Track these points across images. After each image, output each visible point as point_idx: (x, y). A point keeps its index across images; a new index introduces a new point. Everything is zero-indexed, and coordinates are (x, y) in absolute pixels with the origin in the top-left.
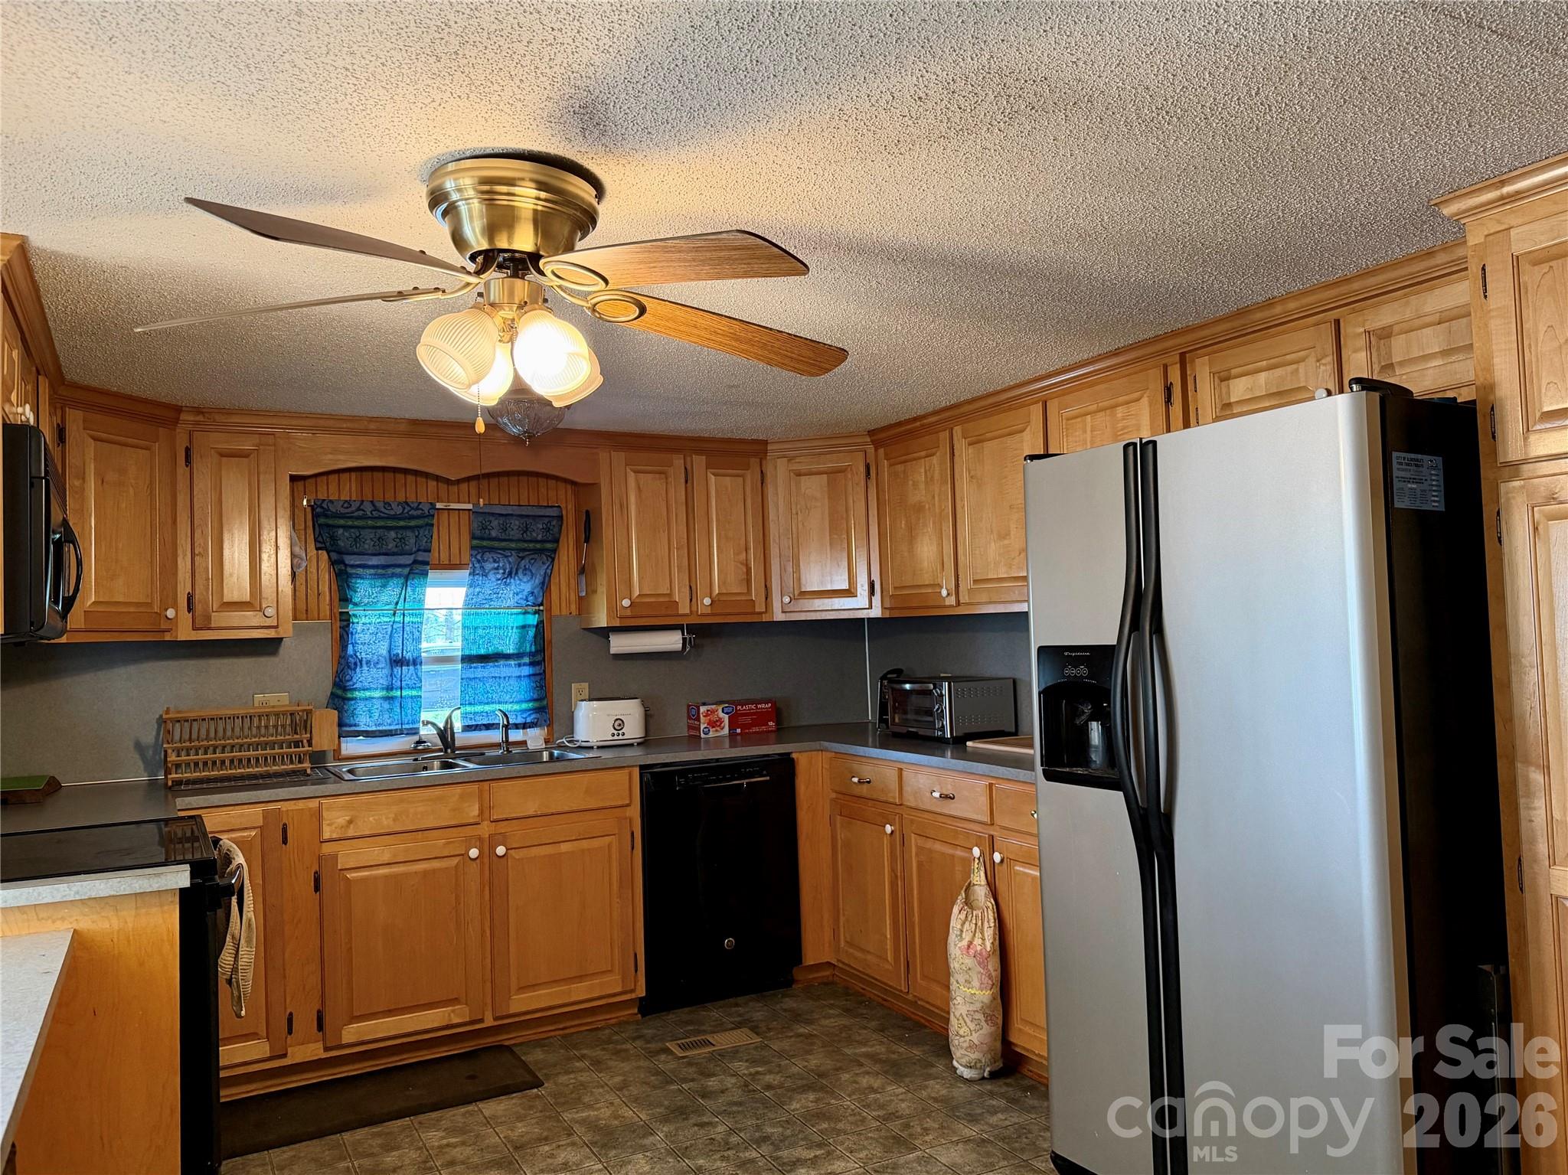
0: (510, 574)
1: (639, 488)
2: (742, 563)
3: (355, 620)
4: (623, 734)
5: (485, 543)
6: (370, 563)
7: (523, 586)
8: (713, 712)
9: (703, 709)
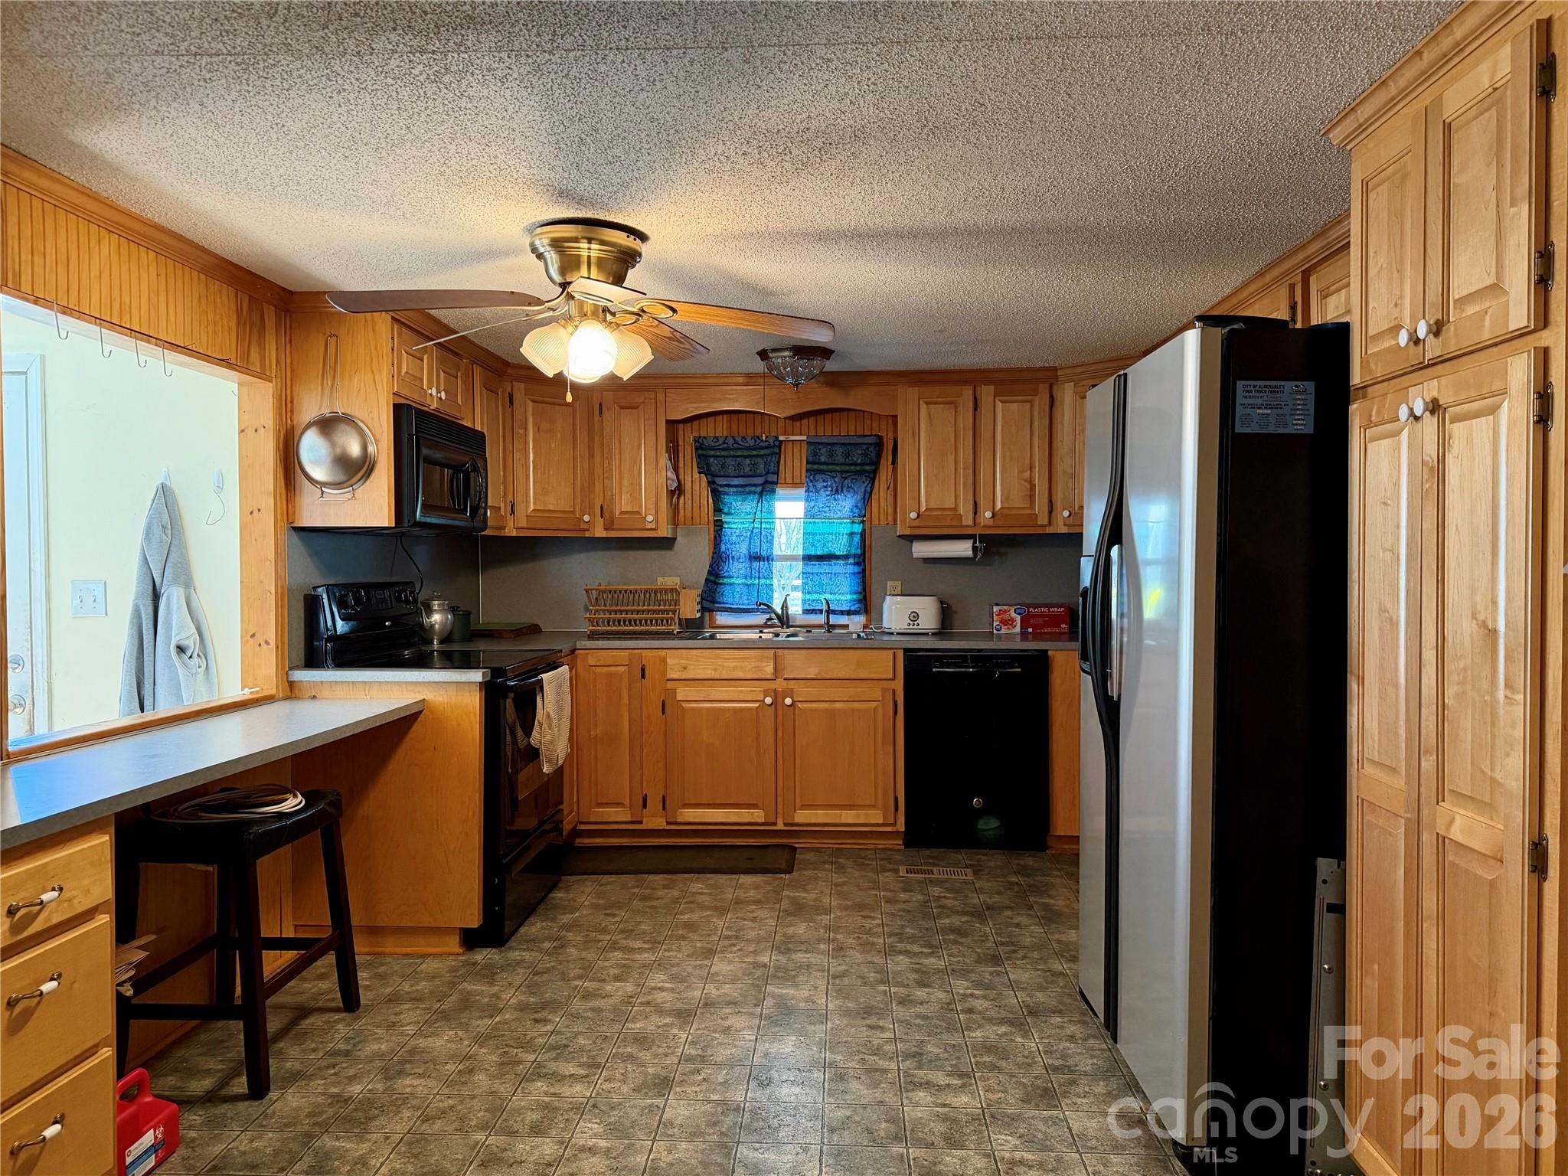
0: (837, 491)
1: (930, 416)
2: (1026, 481)
3: (726, 526)
4: (918, 625)
5: (816, 467)
6: (733, 483)
7: (847, 503)
8: (1005, 612)
9: (996, 609)
